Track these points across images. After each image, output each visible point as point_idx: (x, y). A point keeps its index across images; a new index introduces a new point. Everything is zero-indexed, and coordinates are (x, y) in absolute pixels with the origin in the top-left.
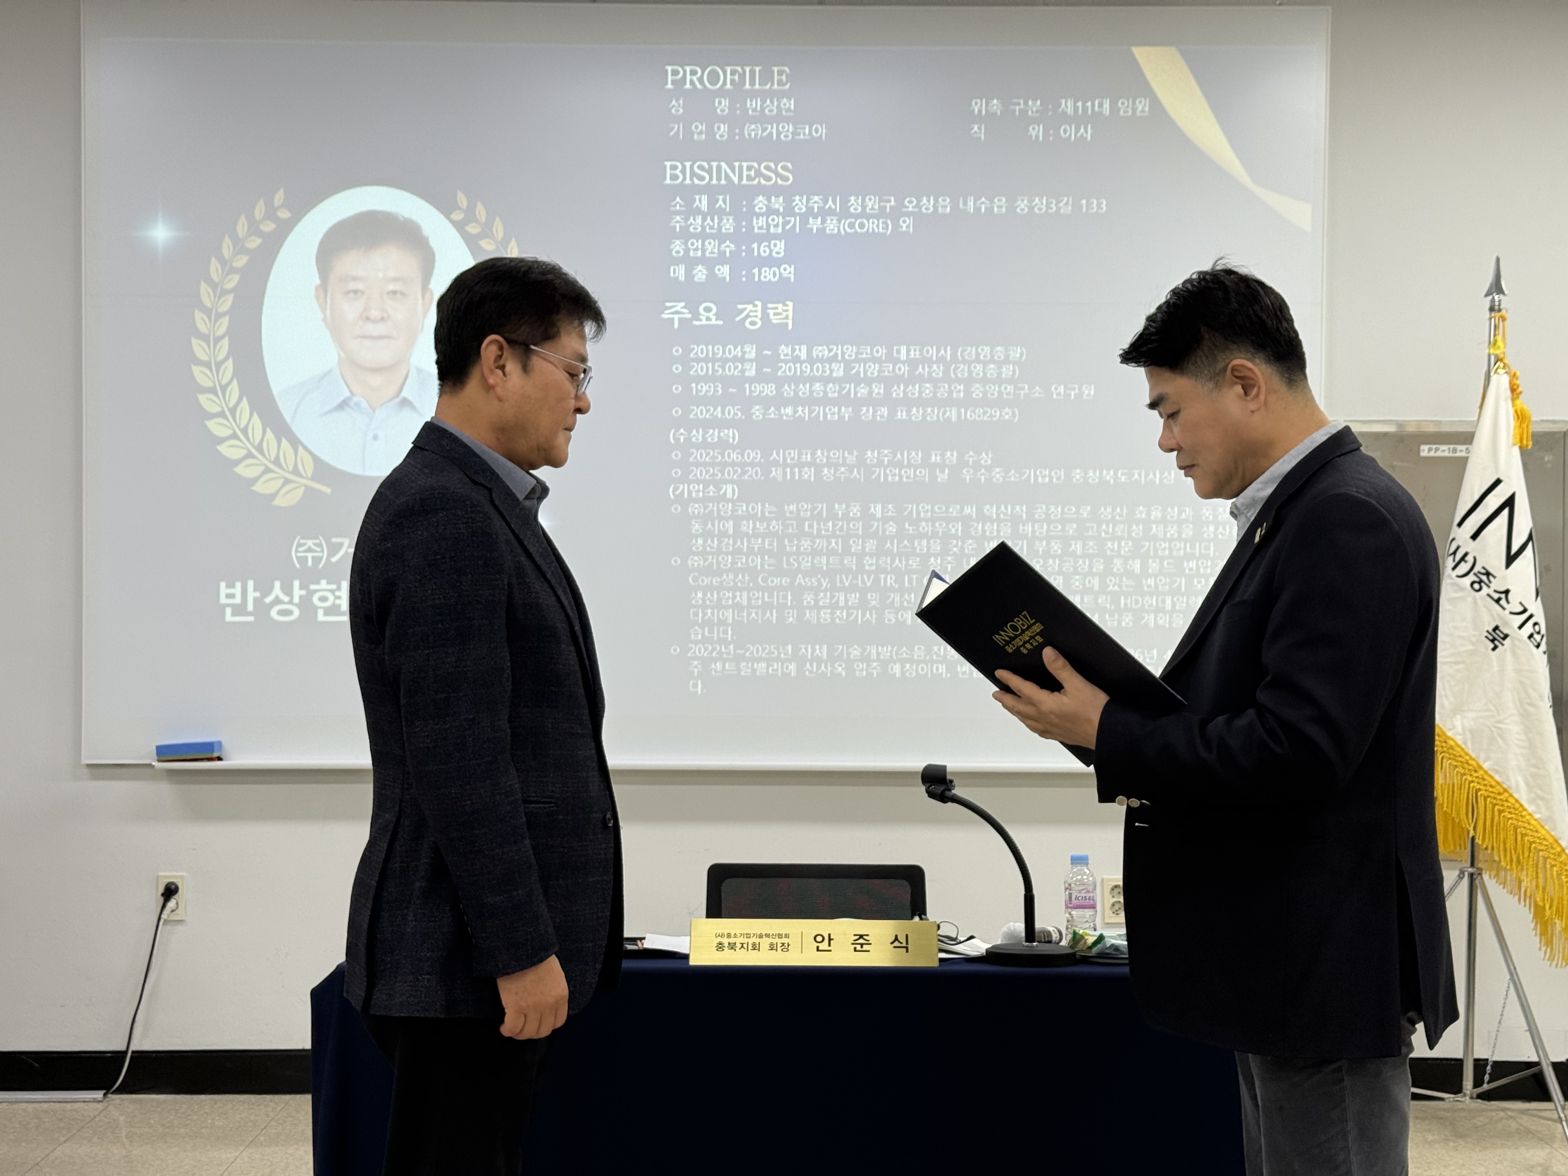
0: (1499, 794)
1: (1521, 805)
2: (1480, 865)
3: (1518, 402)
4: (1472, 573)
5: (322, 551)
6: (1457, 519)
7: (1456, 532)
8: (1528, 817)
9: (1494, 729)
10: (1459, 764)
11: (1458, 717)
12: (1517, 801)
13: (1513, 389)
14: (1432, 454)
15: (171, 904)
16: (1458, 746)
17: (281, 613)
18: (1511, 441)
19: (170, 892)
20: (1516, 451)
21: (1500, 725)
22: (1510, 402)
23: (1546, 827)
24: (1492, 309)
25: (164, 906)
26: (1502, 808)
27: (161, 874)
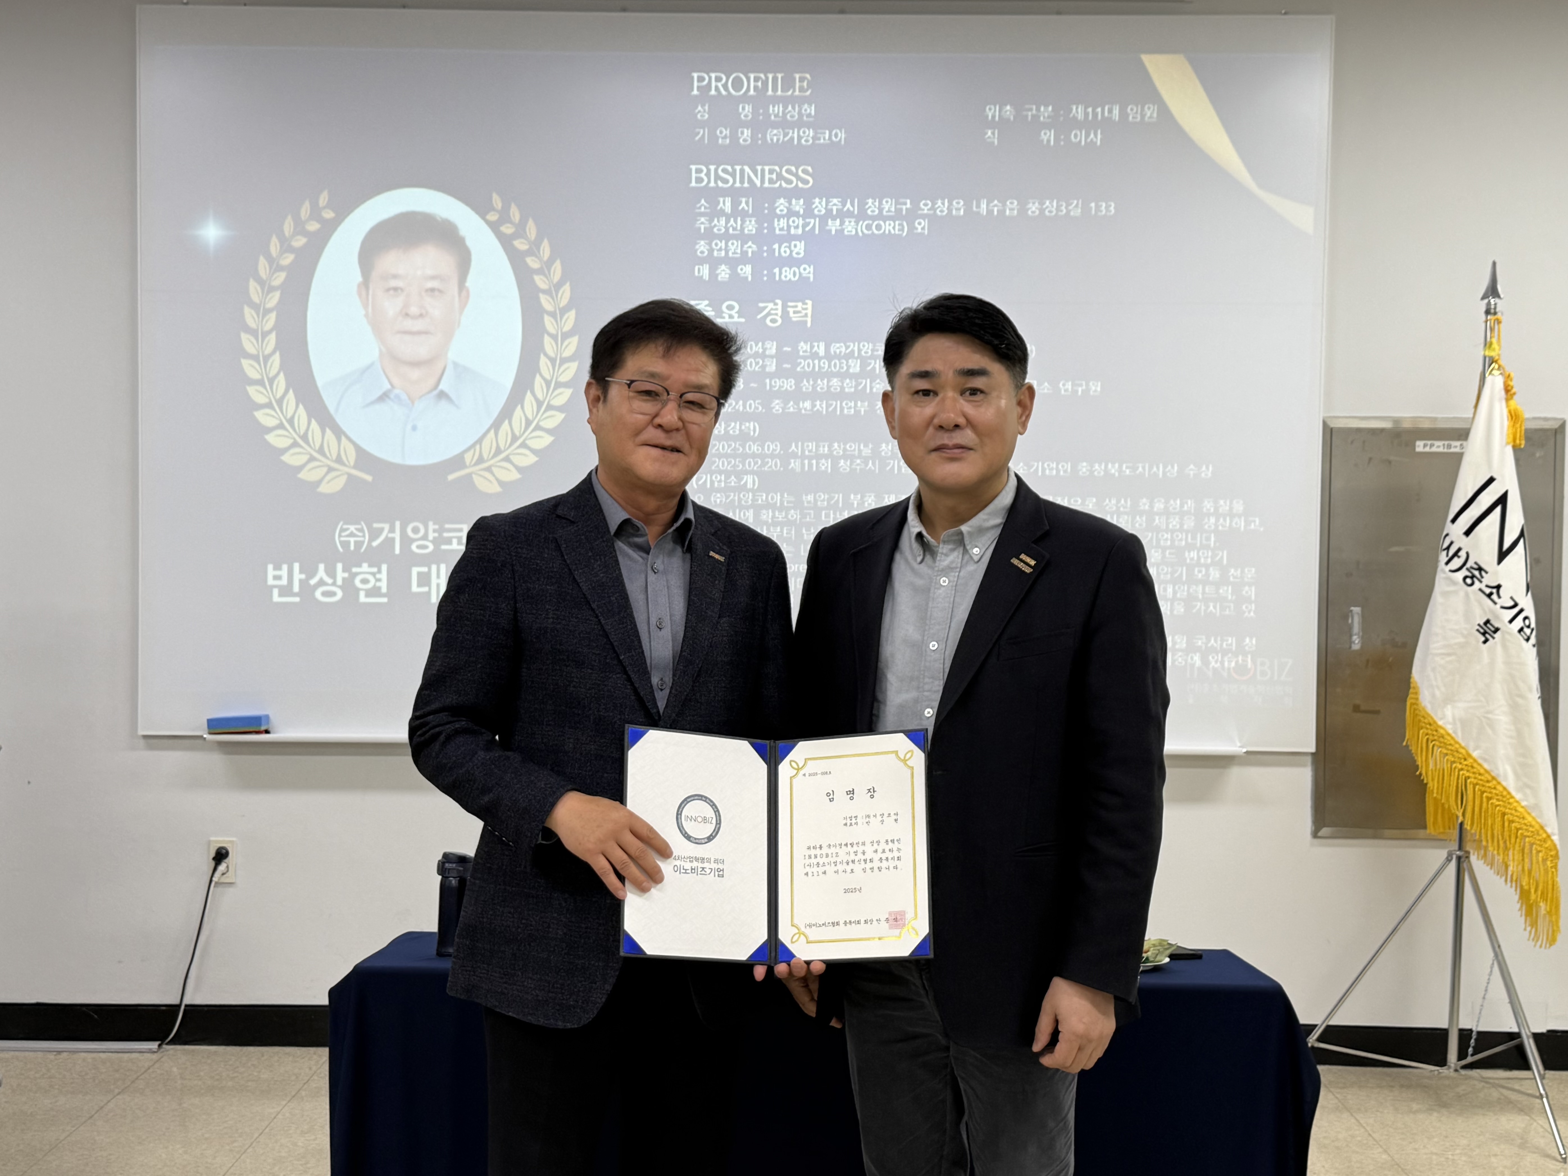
0: (1488, 781)
1: (1509, 793)
2: (1468, 849)
3: (1512, 403)
4: (1465, 568)
5: (364, 536)
6: (1451, 516)
7: (1449, 528)
8: (1515, 804)
9: (1483, 720)
10: (1449, 752)
11: (1449, 707)
12: (1505, 789)
13: (1508, 390)
14: (1427, 449)
15: (222, 868)
16: (1449, 734)
17: (325, 594)
18: (1504, 442)
19: (221, 856)
20: (1509, 451)
21: (1490, 716)
22: (1504, 403)
23: (1533, 814)
24: (1488, 312)
25: (215, 870)
26: (1490, 795)
27: (212, 839)
